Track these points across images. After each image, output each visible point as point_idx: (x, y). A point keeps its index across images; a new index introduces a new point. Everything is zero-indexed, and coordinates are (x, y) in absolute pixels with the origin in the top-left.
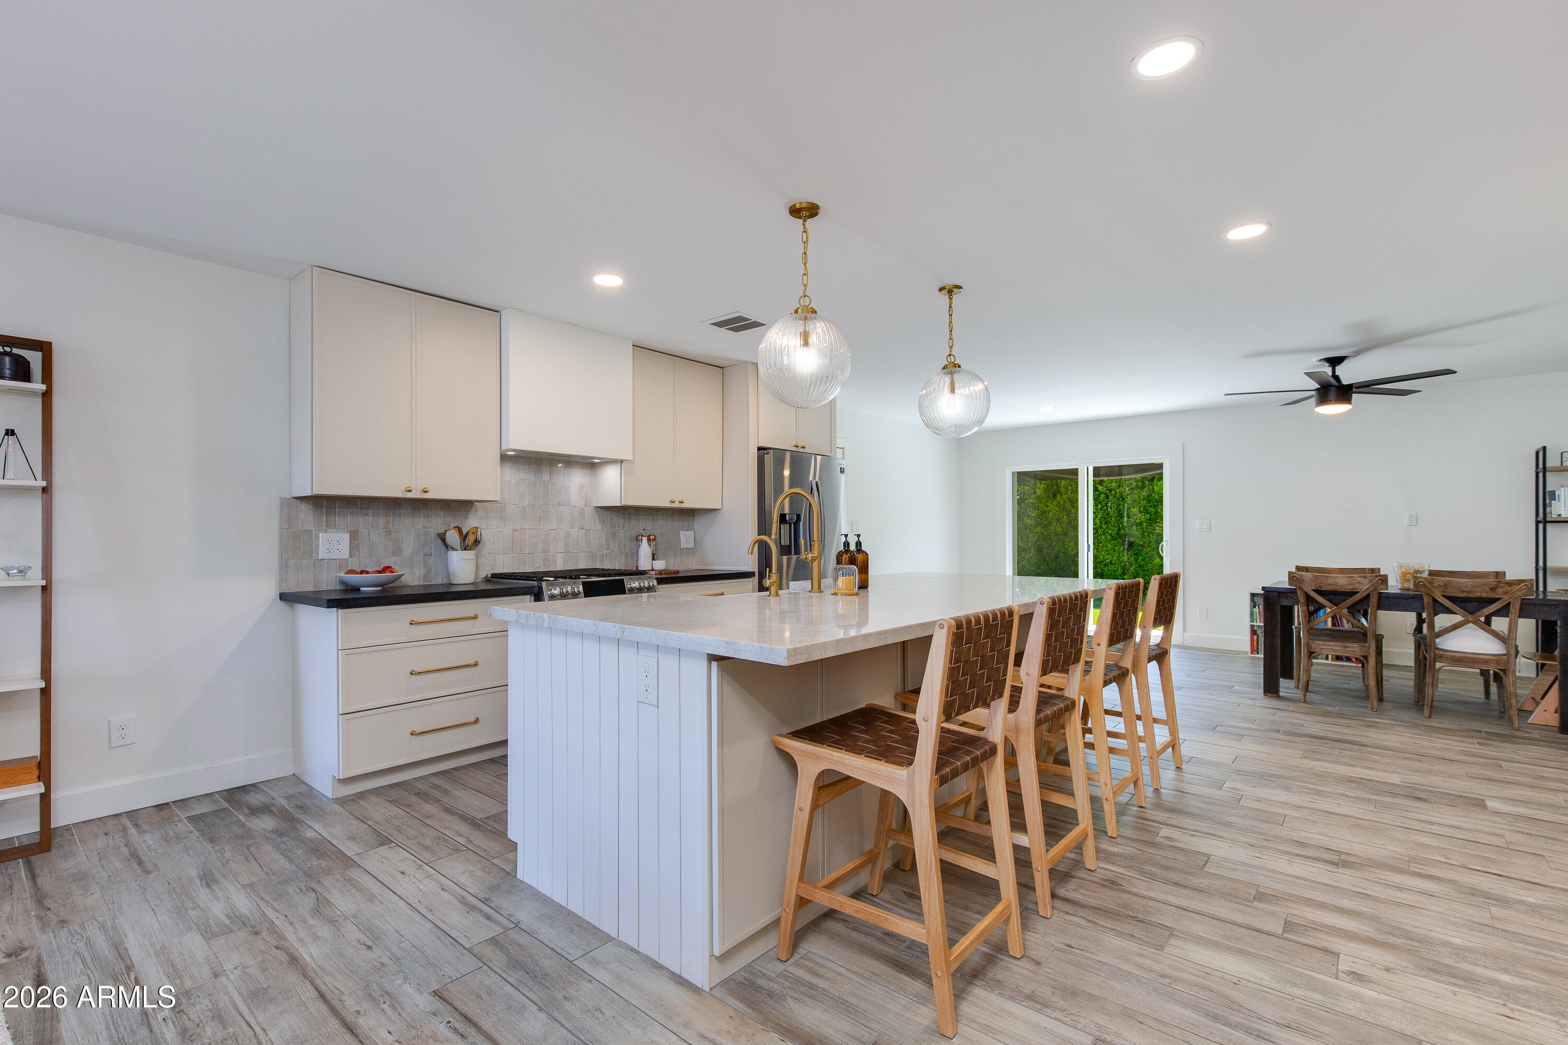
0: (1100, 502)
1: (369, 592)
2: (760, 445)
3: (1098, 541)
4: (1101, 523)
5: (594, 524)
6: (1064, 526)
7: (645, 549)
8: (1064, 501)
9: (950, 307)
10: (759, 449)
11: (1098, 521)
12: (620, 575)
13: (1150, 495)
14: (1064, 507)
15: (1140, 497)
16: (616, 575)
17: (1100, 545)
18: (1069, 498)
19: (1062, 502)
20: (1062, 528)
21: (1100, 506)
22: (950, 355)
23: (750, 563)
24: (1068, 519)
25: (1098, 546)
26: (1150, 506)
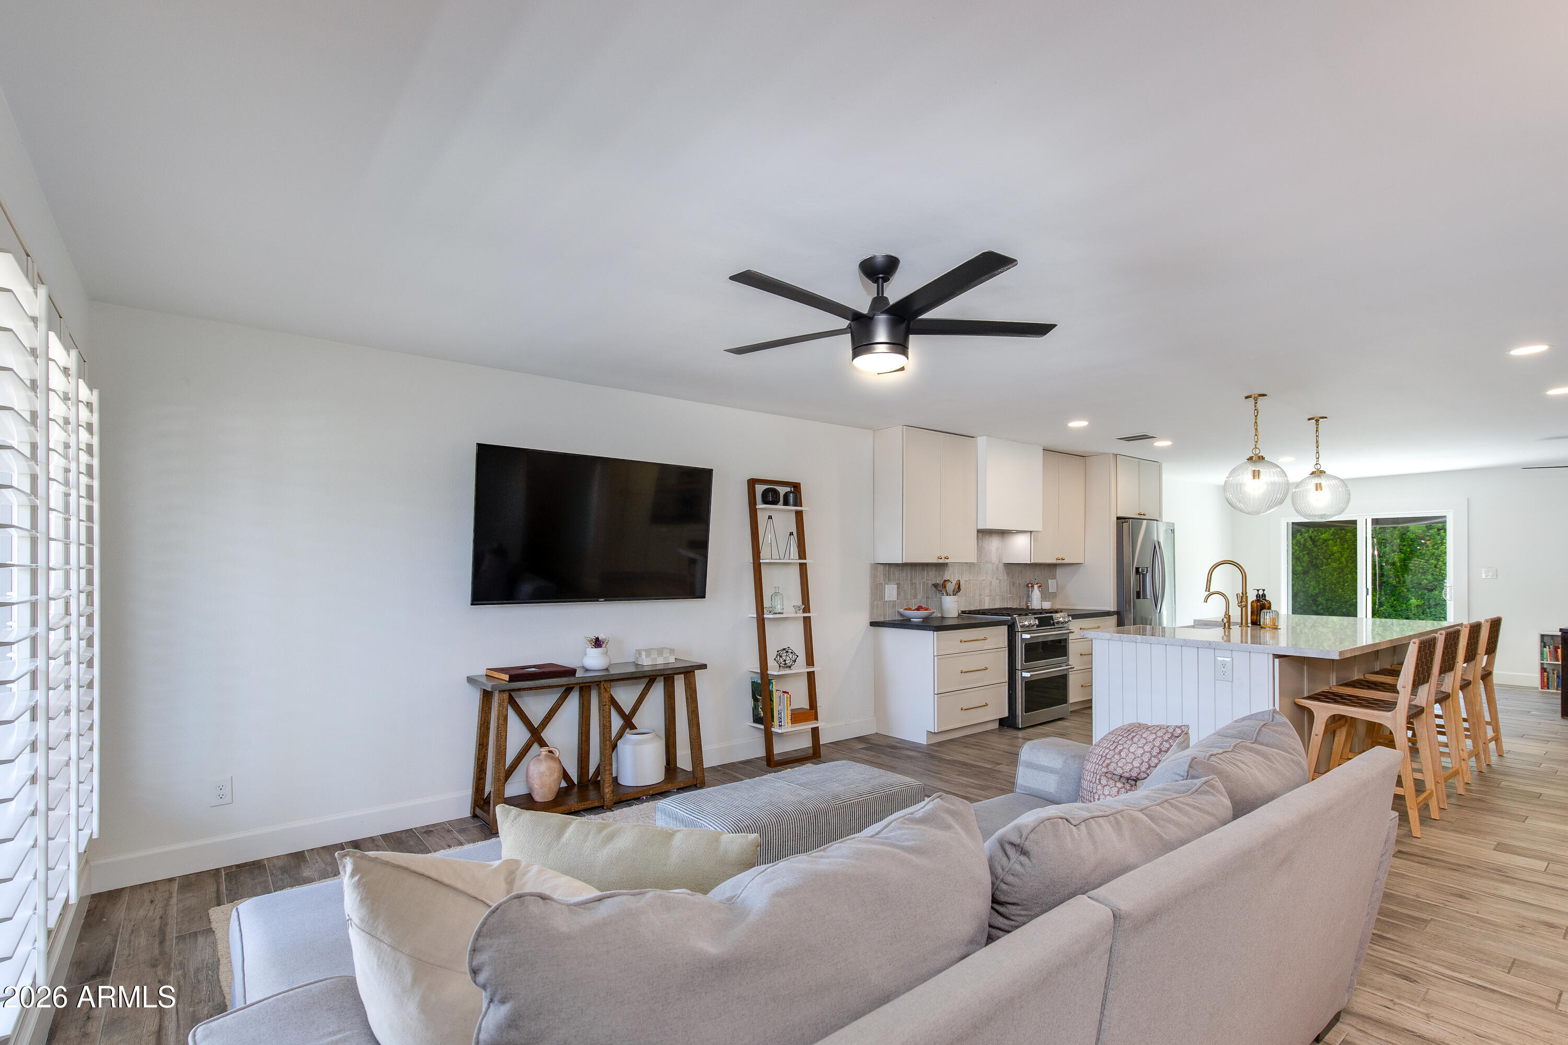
0: (1346, 541)
1: (916, 622)
2: (1119, 515)
3: (1344, 580)
4: (1347, 562)
5: (1003, 576)
6: (1304, 565)
7: (1036, 594)
8: (1305, 540)
9: (1317, 431)
10: (1118, 518)
11: (1344, 560)
12: (1051, 613)
13: (1404, 534)
14: (1305, 545)
15: (1392, 536)
16: (1047, 613)
17: (1346, 584)
18: (1311, 537)
19: (1302, 541)
20: (1303, 566)
21: (1346, 546)
22: (1317, 464)
23: (1110, 604)
24: (1308, 558)
25: (1344, 585)
26: (1404, 545)
